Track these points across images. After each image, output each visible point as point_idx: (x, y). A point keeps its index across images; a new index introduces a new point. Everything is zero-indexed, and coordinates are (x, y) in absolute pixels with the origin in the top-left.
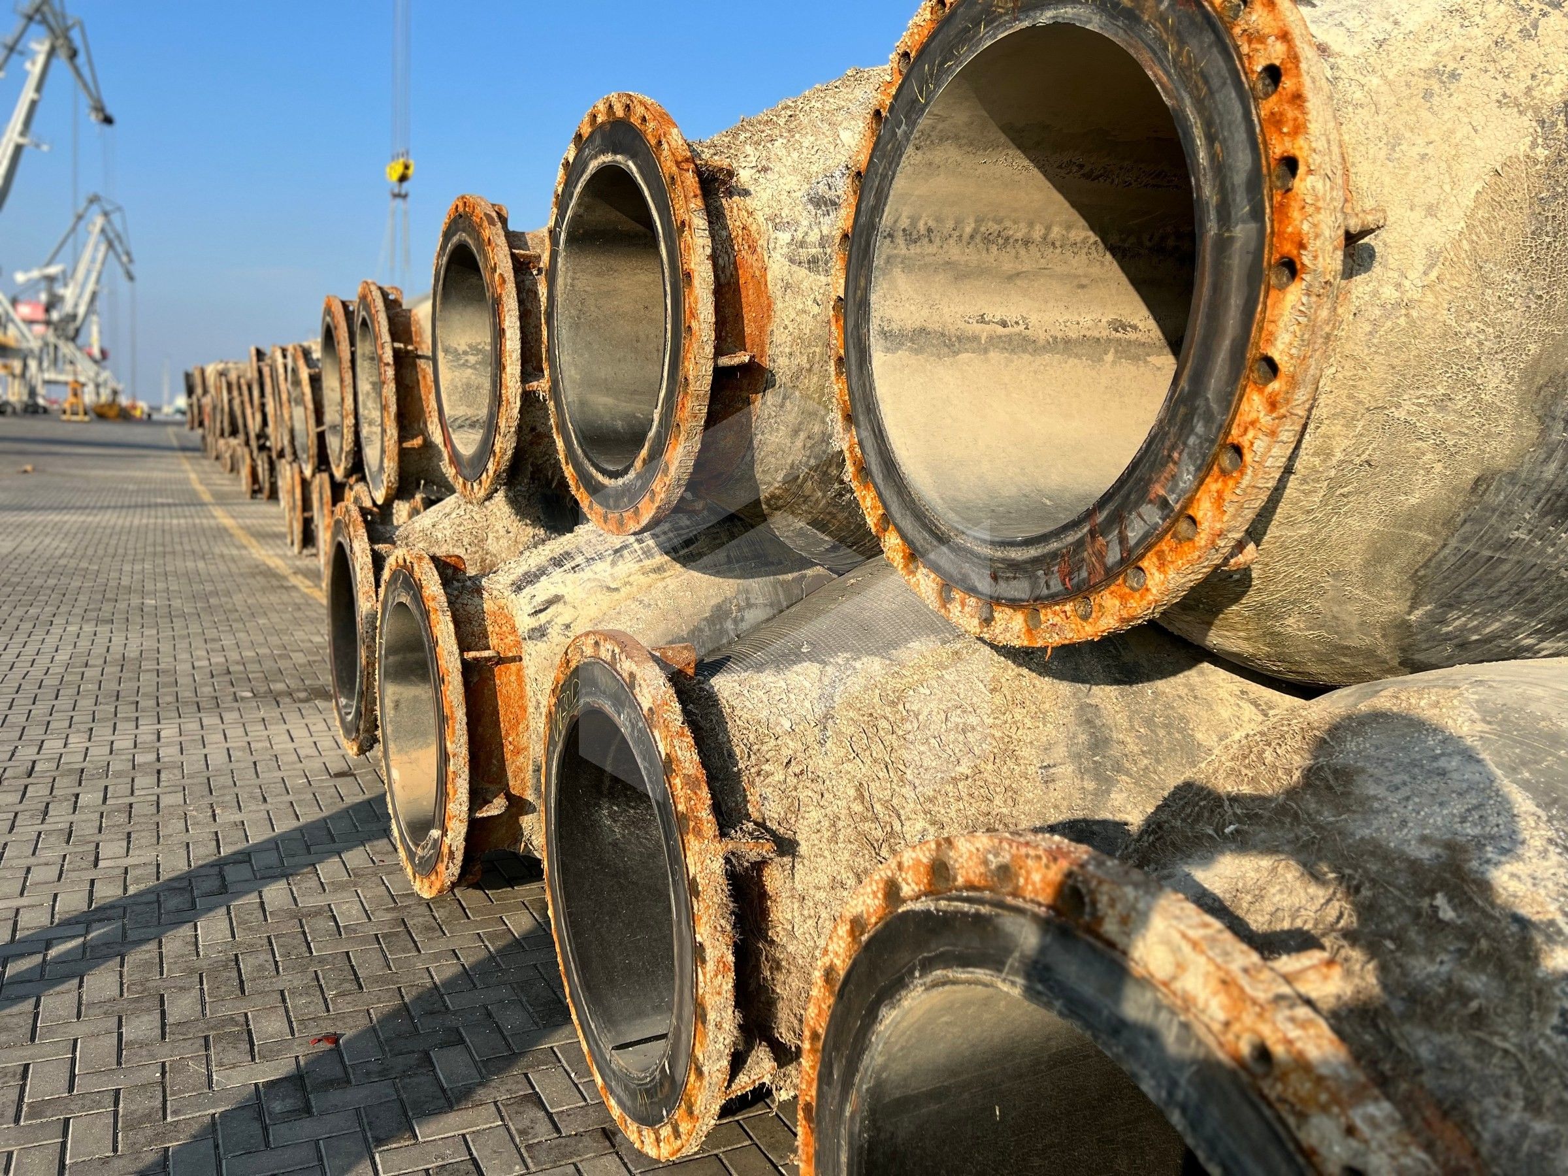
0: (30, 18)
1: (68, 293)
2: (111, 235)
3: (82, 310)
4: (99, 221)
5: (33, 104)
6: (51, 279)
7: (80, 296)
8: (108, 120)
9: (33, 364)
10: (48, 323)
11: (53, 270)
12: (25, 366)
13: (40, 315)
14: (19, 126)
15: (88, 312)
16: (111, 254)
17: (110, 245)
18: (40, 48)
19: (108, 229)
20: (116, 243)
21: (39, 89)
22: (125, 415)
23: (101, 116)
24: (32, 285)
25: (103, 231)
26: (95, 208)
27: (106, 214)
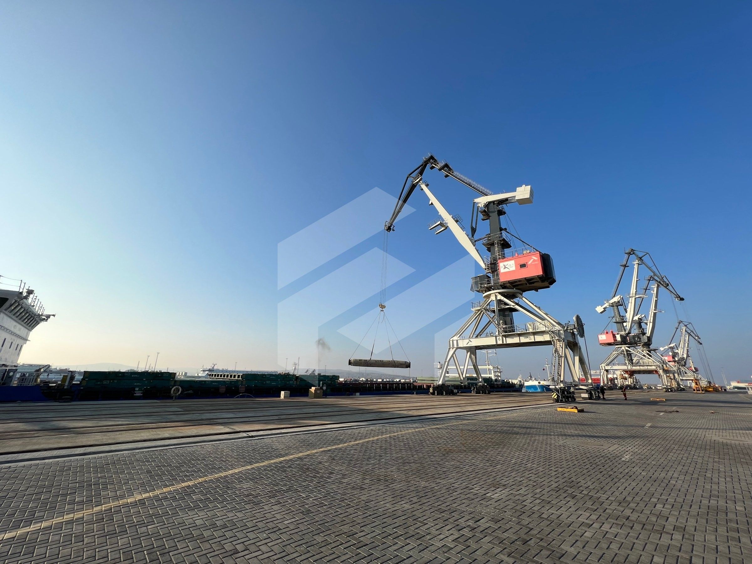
0: (649, 280)
1: (680, 351)
2: (689, 332)
3: (685, 356)
4: (684, 328)
5: (656, 301)
6: (672, 348)
7: (683, 352)
8: (682, 299)
9: (676, 375)
10: (675, 361)
11: (672, 345)
12: (674, 376)
13: (672, 360)
14: (654, 308)
15: (688, 356)
16: (690, 337)
17: (689, 334)
18: (654, 287)
19: (687, 329)
20: (692, 334)
21: (657, 297)
22: (716, 390)
23: (679, 299)
24: (666, 351)
25: (686, 331)
26: (681, 324)
27: (686, 326)
